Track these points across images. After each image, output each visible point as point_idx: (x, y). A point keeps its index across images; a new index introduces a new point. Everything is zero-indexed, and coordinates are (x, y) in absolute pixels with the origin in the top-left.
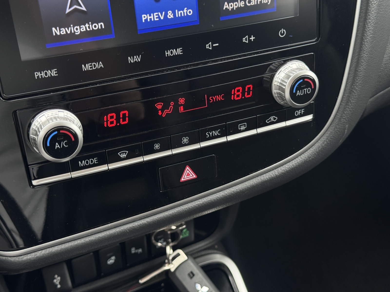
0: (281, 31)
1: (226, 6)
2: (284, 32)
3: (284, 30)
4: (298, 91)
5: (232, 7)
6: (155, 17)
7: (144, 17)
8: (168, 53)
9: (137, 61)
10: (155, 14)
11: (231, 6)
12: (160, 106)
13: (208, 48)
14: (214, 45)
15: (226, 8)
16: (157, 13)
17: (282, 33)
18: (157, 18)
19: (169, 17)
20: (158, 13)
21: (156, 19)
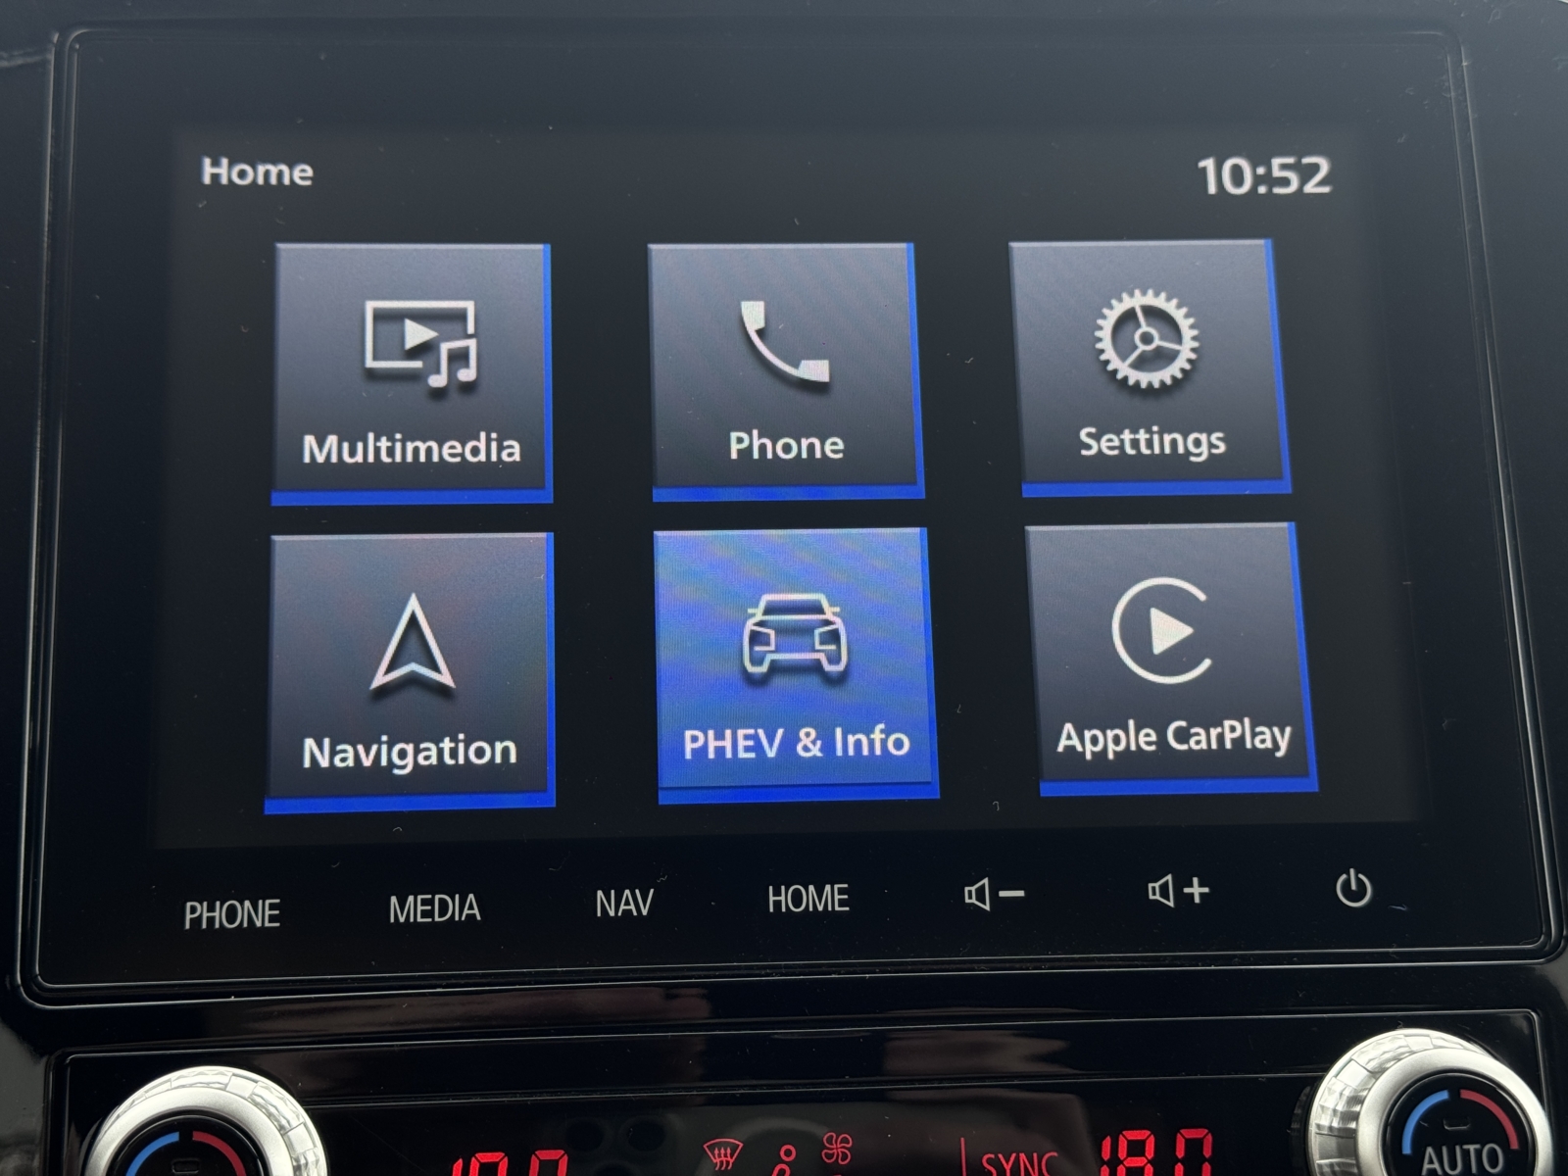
0: (1344, 877)
1: (1069, 737)
2: (1360, 882)
3: (1361, 876)
4: (1430, 1150)
5: (1099, 748)
6: (742, 743)
7: (694, 739)
8: (781, 899)
9: (635, 914)
10: (741, 733)
11: (1094, 741)
12: (726, 1156)
13: (973, 904)
14: (1003, 894)
15: (1070, 749)
16: (751, 731)
17: (1354, 887)
18: (747, 749)
19: (801, 753)
20: (756, 732)
21: (742, 755)
